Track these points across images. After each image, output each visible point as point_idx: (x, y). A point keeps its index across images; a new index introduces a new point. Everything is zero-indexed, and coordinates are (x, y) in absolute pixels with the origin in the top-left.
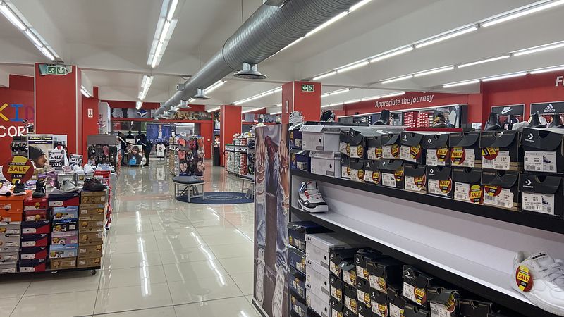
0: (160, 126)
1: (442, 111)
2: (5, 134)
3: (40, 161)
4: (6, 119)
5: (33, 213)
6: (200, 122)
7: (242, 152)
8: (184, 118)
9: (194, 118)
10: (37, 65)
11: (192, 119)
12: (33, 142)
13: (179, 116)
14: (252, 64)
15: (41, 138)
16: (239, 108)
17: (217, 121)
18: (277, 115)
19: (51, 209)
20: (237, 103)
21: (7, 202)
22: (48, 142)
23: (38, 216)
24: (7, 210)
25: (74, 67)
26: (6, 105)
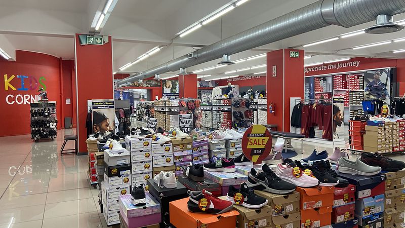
0: (121, 92)
1: (374, 73)
2: (13, 102)
3: (104, 125)
4: (14, 89)
5: (343, 210)
6: (151, 88)
8: (139, 85)
9: (147, 85)
10: (78, 36)
11: (146, 86)
12: (97, 108)
13: (135, 84)
15: (104, 103)
17: (165, 87)
20: (195, 72)
21: (316, 198)
22: (110, 107)
24: (317, 209)
25: (110, 38)
26: (13, 76)
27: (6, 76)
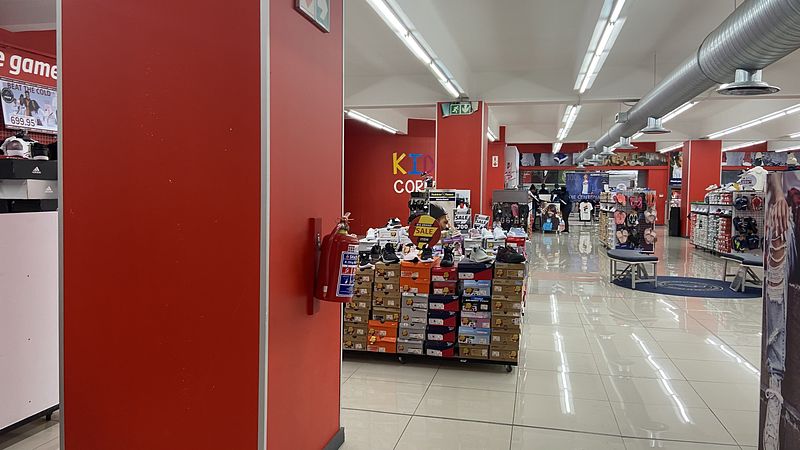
0: (585, 176)
2: (402, 190)
3: (442, 221)
4: (404, 172)
5: (441, 285)
6: (646, 168)
7: (722, 215)
8: (622, 163)
9: (638, 162)
10: (440, 105)
11: (635, 164)
12: (434, 200)
13: (614, 161)
14: (751, 70)
15: (443, 194)
16: (718, 143)
17: (675, 166)
18: (789, 152)
19: (460, 282)
20: (712, 137)
21: (414, 270)
22: (450, 200)
23: (446, 290)
24: (414, 279)
25: (480, 103)
26: (404, 155)
27: (395, 155)
